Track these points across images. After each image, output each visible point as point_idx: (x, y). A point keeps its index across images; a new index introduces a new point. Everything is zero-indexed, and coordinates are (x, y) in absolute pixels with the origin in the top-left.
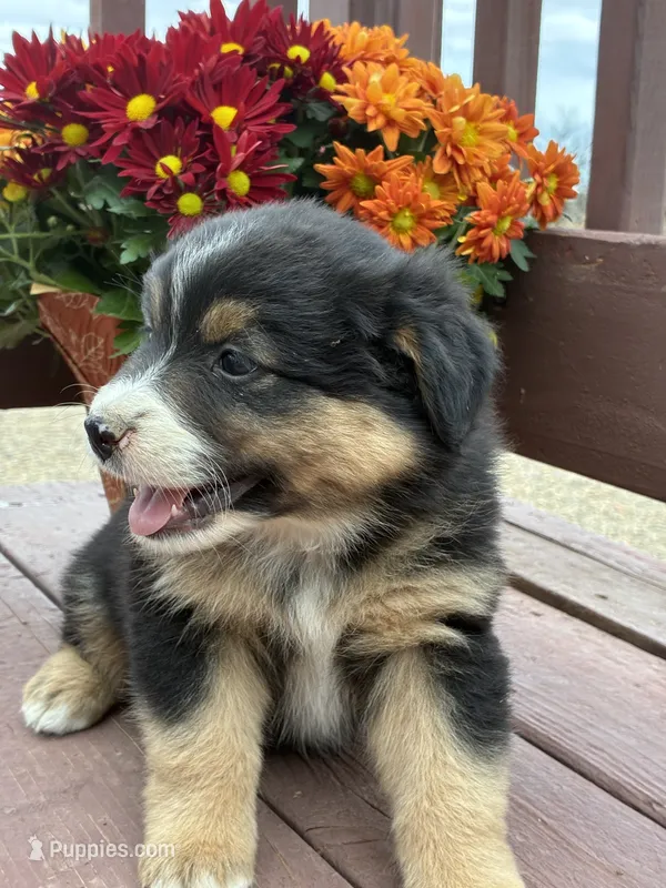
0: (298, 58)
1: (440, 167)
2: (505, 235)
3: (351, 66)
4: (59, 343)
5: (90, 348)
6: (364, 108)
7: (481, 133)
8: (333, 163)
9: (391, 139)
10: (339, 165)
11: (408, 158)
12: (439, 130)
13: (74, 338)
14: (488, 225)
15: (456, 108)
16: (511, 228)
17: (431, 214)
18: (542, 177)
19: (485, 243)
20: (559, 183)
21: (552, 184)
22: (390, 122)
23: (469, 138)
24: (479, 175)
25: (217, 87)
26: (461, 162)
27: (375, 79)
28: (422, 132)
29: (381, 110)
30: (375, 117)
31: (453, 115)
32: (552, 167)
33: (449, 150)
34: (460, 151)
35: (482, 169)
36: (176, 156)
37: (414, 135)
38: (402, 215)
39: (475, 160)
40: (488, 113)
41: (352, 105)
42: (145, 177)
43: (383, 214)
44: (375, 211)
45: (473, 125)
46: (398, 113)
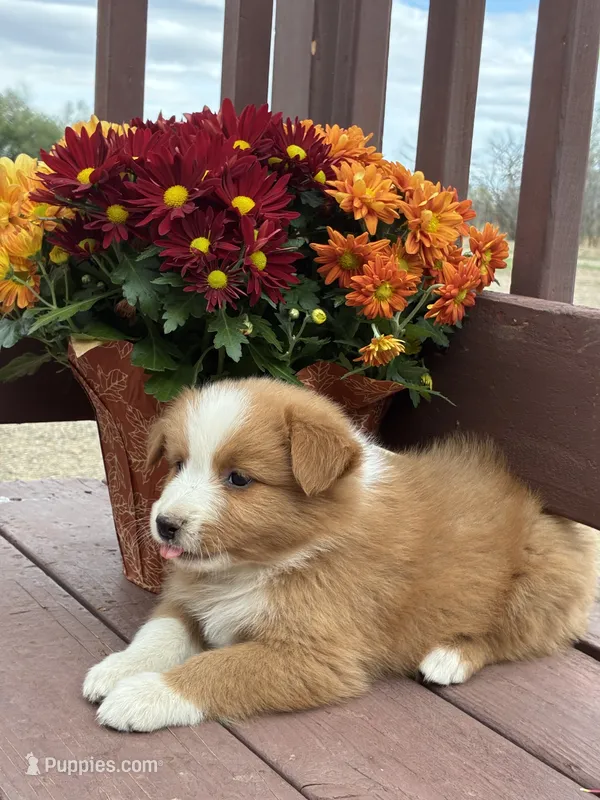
0: (298, 157)
1: (411, 249)
2: (462, 303)
3: (338, 165)
4: (83, 376)
5: (114, 381)
6: (351, 201)
7: (441, 221)
8: (328, 244)
9: (372, 225)
10: (332, 245)
11: (385, 242)
12: (411, 220)
13: (100, 373)
14: (452, 297)
15: (424, 203)
16: (466, 298)
17: (405, 286)
18: (480, 253)
19: (448, 311)
20: (492, 256)
21: (488, 257)
22: (371, 212)
23: (432, 227)
24: (440, 255)
25: (236, 180)
26: (428, 245)
27: (358, 177)
28: (396, 220)
29: (364, 203)
30: (361, 208)
31: (422, 208)
32: (488, 245)
33: (419, 235)
34: (426, 237)
35: (442, 250)
36: (207, 238)
37: (390, 222)
38: (383, 287)
39: (438, 243)
40: (448, 205)
41: (342, 198)
42: (182, 256)
43: (369, 286)
44: (363, 284)
45: (436, 215)
46: (378, 206)
